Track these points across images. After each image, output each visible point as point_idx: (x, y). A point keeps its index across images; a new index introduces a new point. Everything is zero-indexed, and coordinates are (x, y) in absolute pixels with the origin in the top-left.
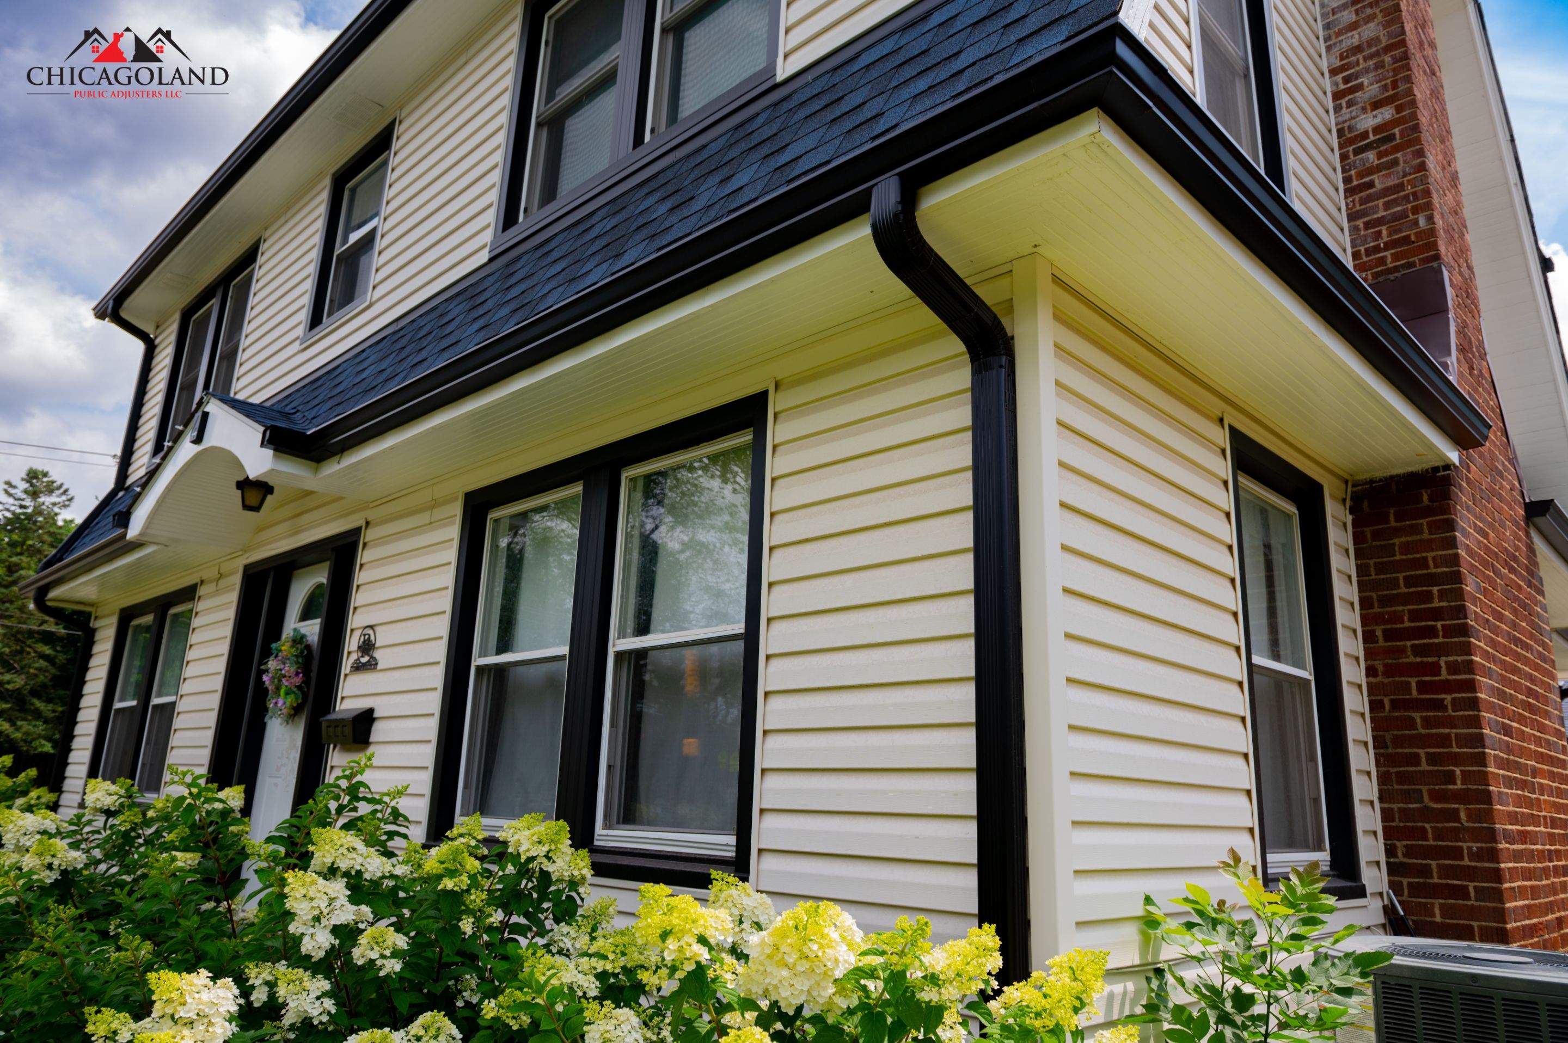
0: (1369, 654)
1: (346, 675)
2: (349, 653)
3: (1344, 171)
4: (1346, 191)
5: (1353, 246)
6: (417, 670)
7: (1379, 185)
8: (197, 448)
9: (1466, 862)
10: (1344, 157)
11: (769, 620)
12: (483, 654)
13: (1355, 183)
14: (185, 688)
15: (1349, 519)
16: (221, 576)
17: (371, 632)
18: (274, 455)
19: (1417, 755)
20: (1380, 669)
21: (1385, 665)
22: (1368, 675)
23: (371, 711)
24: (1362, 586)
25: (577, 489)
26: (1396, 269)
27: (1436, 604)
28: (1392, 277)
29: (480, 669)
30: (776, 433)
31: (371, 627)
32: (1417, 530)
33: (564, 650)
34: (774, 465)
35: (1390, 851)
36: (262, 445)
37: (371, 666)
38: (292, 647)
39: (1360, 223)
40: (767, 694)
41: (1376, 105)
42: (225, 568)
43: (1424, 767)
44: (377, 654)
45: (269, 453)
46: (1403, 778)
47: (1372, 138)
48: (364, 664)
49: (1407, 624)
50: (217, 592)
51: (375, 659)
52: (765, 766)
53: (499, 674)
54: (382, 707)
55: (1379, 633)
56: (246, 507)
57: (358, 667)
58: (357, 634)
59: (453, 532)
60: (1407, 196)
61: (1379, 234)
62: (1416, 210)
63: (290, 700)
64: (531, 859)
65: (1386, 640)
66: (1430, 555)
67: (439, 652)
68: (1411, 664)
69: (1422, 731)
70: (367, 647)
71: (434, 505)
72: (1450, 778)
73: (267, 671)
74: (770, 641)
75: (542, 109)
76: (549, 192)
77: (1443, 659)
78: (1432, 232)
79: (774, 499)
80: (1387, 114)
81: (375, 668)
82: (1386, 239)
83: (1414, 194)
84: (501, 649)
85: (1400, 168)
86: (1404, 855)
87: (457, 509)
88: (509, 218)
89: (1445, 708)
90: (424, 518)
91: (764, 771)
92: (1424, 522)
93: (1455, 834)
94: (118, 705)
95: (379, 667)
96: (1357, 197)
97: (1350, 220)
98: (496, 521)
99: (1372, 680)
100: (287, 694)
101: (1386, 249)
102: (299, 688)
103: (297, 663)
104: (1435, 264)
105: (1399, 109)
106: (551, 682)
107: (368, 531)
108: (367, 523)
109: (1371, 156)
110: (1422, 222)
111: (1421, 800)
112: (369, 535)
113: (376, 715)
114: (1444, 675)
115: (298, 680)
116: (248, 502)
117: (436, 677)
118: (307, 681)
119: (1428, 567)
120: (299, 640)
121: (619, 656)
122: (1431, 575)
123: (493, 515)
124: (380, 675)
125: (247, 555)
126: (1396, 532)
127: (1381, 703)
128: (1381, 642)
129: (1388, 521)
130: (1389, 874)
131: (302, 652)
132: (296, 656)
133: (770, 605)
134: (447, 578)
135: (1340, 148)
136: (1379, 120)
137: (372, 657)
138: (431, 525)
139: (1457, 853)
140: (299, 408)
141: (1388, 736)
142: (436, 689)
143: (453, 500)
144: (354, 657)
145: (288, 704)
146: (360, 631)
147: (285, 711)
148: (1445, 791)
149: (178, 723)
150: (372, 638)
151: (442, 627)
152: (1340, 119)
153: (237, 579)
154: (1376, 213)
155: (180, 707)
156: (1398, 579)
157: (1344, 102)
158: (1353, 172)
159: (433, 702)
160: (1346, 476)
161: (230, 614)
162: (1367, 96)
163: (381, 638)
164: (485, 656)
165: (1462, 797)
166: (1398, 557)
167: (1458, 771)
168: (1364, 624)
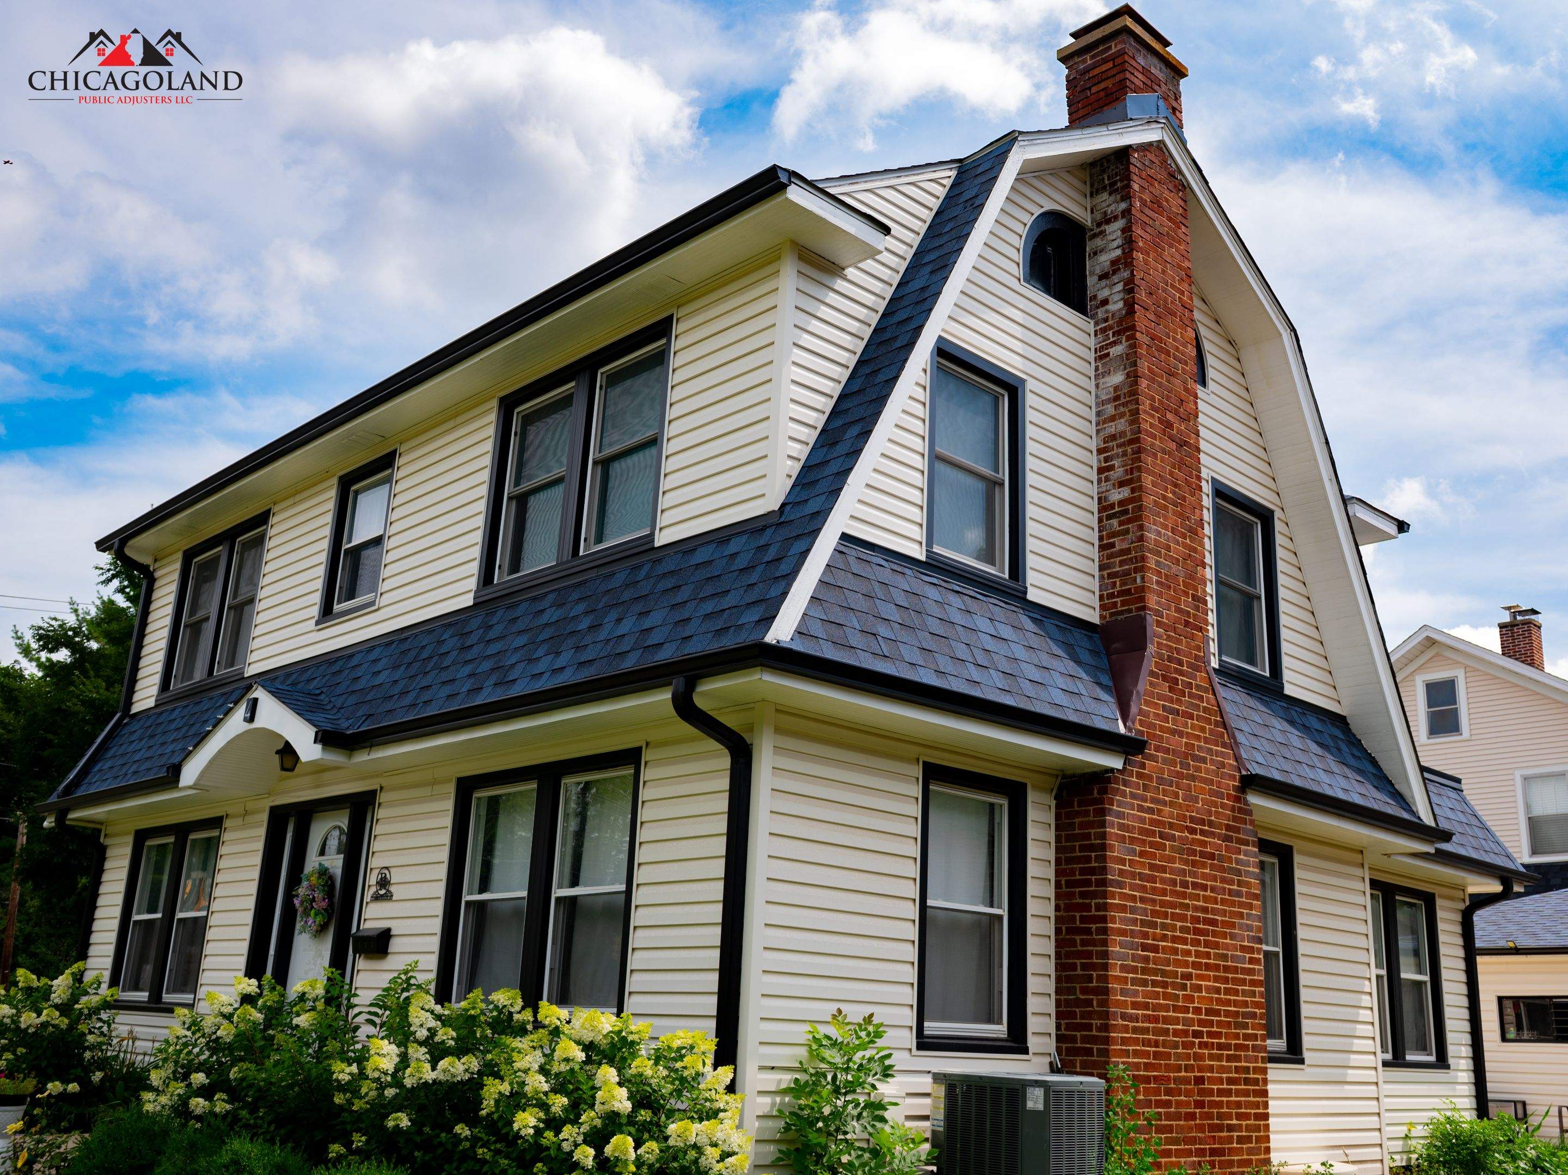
0: (1058, 896)
1: (367, 903)
2: (369, 886)
3: (1100, 531)
4: (1100, 546)
5: (1101, 590)
6: (423, 902)
7: (1118, 548)
8: (247, 726)
9: (1094, 1033)
10: (1100, 520)
11: (638, 885)
12: (470, 893)
13: (1105, 542)
14: (215, 906)
15: (1053, 803)
16: (246, 813)
17: (387, 872)
18: (323, 749)
19: (1076, 964)
20: (1062, 906)
21: (1065, 904)
22: (1056, 910)
23: (389, 930)
24: (1058, 850)
25: (533, 785)
26: (1122, 613)
27: (1094, 864)
28: (1119, 618)
29: (468, 903)
30: (647, 774)
31: (387, 868)
32: (1087, 813)
33: (524, 894)
34: (645, 794)
35: (1058, 1027)
36: (315, 742)
37: (388, 897)
38: (319, 878)
39: (1105, 573)
40: (635, 928)
41: (1121, 484)
42: (250, 806)
43: (1079, 972)
44: (392, 889)
45: (319, 747)
46: (1069, 979)
47: (1117, 509)
48: (382, 896)
49: (1078, 877)
50: (244, 827)
51: (390, 892)
52: (633, 968)
53: (481, 907)
54: (397, 927)
55: (1063, 882)
56: (283, 769)
57: (377, 898)
58: (375, 872)
59: (449, 805)
60: (1132, 559)
61: (1115, 583)
62: (1136, 570)
63: (319, 919)
64: (505, 1006)
65: (1067, 887)
66: (1093, 831)
67: (440, 890)
68: (1077, 904)
69: (1080, 948)
70: (384, 883)
71: (434, 782)
72: (1090, 979)
73: (297, 896)
74: (639, 897)
75: (512, 489)
76: (515, 566)
77: (1094, 901)
78: (1142, 589)
79: (644, 814)
80: (1125, 493)
81: (391, 899)
82: (1119, 589)
83: (1136, 557)
84: (482, 890)
85: (1130, 536)
86: (1065, 1030)
87: (451, 789)
88: (486, 576)
89: (1091, 933)
90: (427, 791)
91: (632, 971)
92: (1091, 808)
93: (1089, 1015)
94: (136, 917)
95: (394, 898)
96: (1105, 553)
97: (1100, 570)
98: (479, 799)
99: (1058, 914)
100: (316, 915)
101: (1118, 597)
102: (325, 910)
103: (323, 891)
104: (1142, 613)
105: (1133, 490)
106: (516, 913)
107: (382, 794)
108: (381, 788)
109: (1115, 522)
110: (1139, 580)
111: (1075, 994)
112: (383, 797)
113: (393, 933)
114: (1093, 912)
115: (324, 904)
116: (285, 766)
117: (438, 907)
118: (331, 904)
119: (1090, 839)
120: (323, 872)
121: (558, 900)
122: (1092, 845)
123: (477, 795)
124: (395, 904)
125: (272, 799)
126: (1078, 814)
127: (1061, 928)
128: (1064, 889)
129: (1073, 807)
130: (1057, 1042)
131: (327, 882)
132: (323, 886)
133: (640, 876)
134: (445, 838)
135: (1099, 513)
136: (1121, 497)
137: (388, 890)
138: (432, 798)
139: (1089, 1027)
140: (324, 690)
141: (1063, 951)
142: (437, 916)
143: (449, 781)
144: (373, 889)
145: (317, 923)
146: (377, 871)
147: (314, 928)
148: (1087, 987)
149: (210, 935)
150: (388, 876)
151: (442, 872)
152: (1101, 490)
153: (265, 817)
154: (1114, 567)
155: (212, 921)
156: (1075, 846)
157: (1103, 476)
158: (1104, 533)
159: (436, 925)
160: (1054, 772)
161: (260, 845)
162: (1116, 475)
163: (395, 877)
164: (472, 894)
165: (1096, 991)
166: (1077, 831)
167: (1095, 974)
168: (1057, 876)
